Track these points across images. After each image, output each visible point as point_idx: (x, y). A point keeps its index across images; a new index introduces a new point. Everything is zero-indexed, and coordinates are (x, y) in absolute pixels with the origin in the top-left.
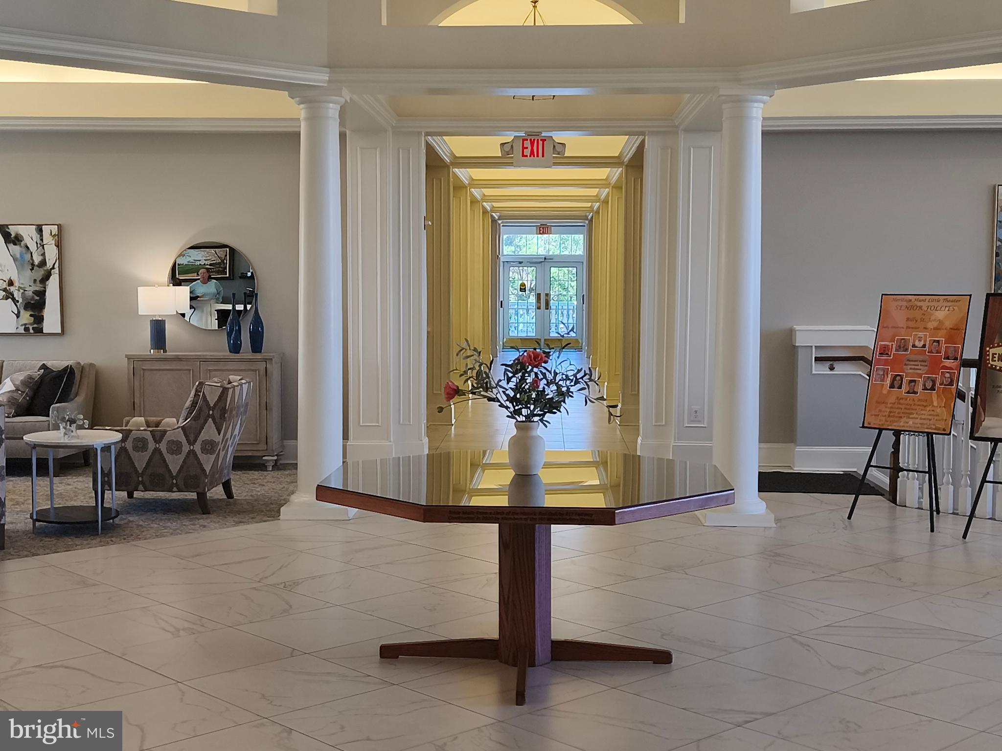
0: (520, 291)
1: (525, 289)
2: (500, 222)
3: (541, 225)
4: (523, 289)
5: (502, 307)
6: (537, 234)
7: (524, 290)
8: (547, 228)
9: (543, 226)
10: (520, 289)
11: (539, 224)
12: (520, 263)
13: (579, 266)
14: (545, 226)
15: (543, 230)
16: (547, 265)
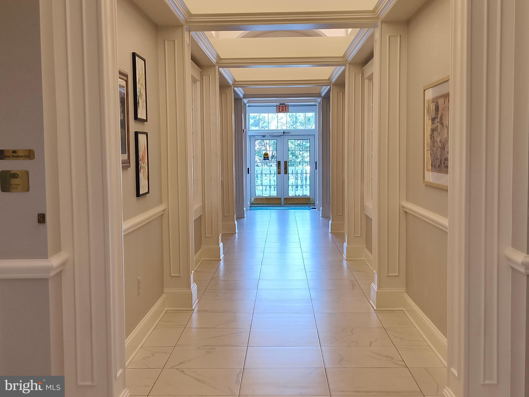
0: (264, 160)
1: (268, 157)
2: (245, 101)
3: (280, 104)
4: (266, 157)
5: (248, 173)
6: (277, 112)
7: (267, 159)
8: (286, 106)
9: (282, 105)
10: (264, 157)
11: (279, 104)
12: (264, 136)
13: (312, 138)
14: (283, 105)
15: (282, 108)
16: (285, 138)
